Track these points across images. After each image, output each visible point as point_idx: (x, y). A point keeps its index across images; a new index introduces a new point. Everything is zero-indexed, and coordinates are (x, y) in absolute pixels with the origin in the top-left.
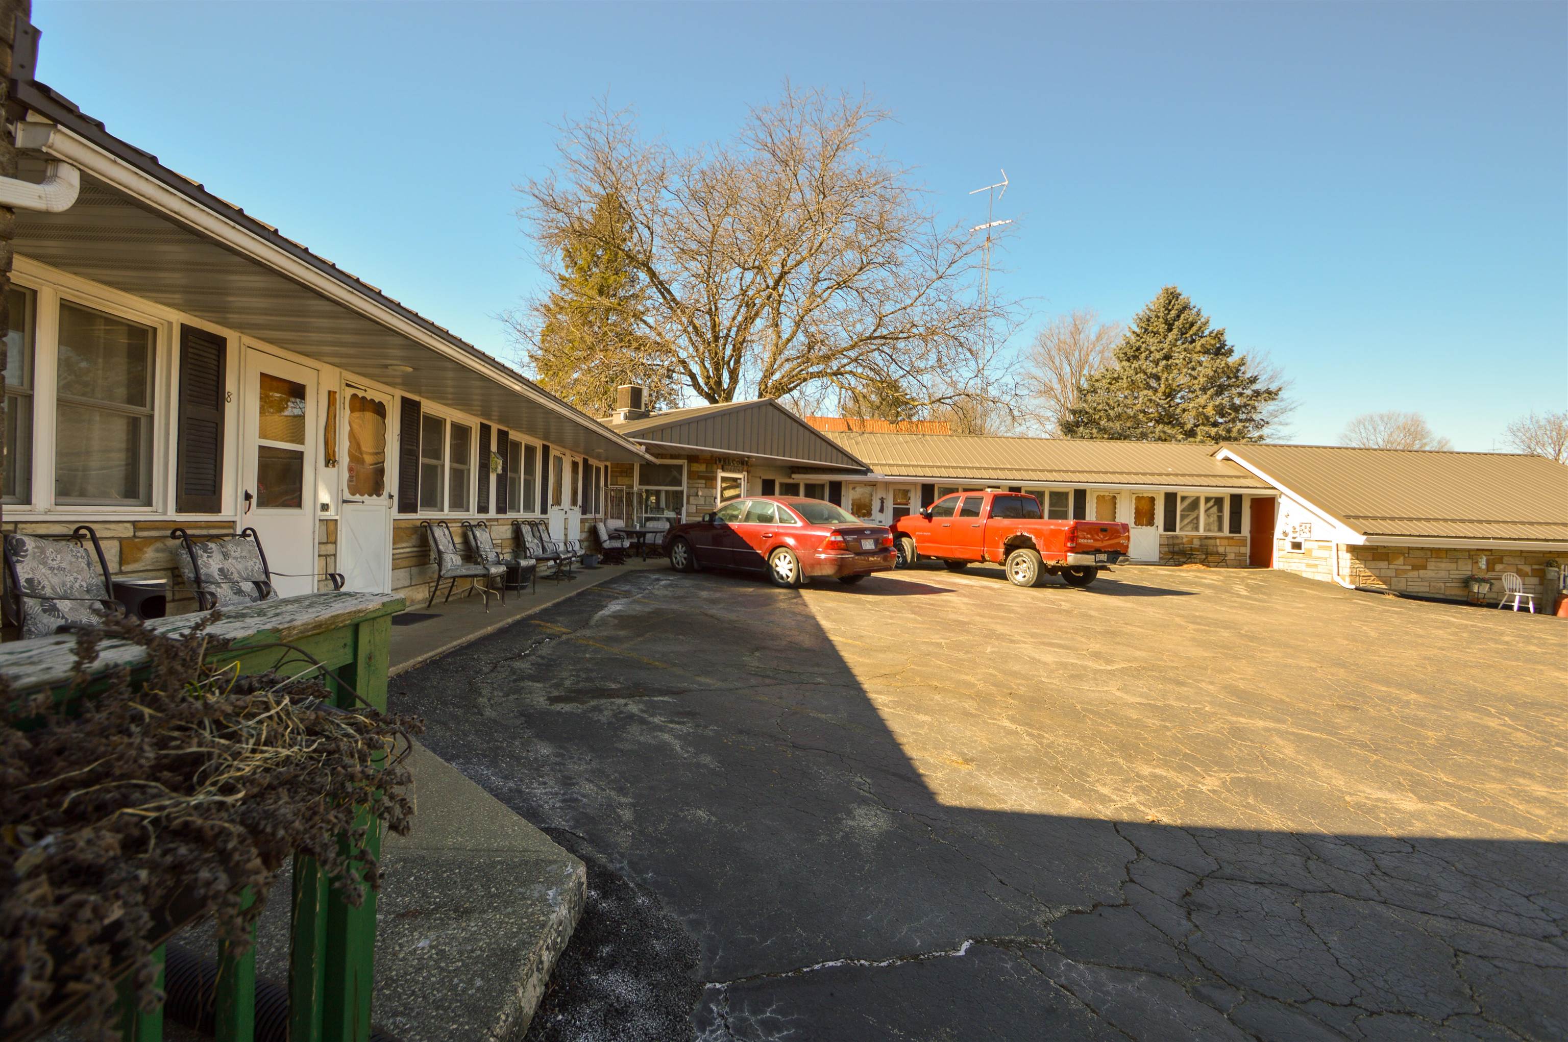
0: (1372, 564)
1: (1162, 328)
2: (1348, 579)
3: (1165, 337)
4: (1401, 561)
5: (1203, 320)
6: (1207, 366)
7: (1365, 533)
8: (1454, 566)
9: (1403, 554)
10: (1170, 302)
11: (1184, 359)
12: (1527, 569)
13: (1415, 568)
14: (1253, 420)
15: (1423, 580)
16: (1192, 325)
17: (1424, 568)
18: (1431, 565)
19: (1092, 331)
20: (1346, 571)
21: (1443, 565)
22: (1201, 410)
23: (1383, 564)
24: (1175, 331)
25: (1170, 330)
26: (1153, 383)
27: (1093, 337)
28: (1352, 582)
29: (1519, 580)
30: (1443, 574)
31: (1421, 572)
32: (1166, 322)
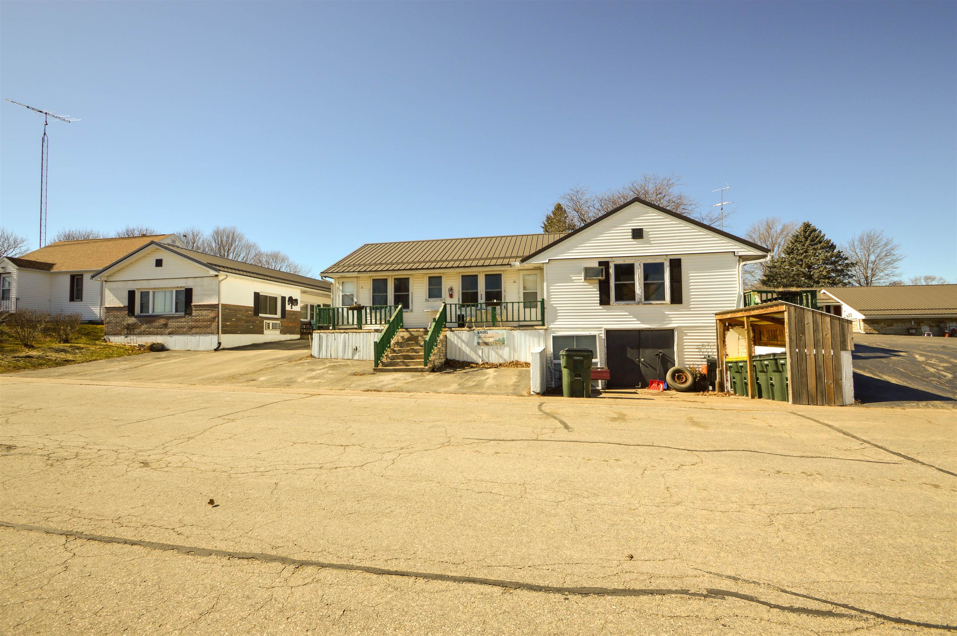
0: (872, 325)
1: (803, 239)
2: (863, 330)
3: (805, 243)
4: (883, 324)
5: (822, 235)
6: (822, 255)
7: (864, 315)
8: (904, 325)
9: (883, 322)
10: (806, 228)
11: (813, 253)
12: (934, 325)
13: (888, 326)
14: (848, 275)
15: (892, 330)
16: (817, 237)
17: (892, 326)
18: (895, 325)
19: (779, 228)
20: (862, 328)
21: (899, 325)
22: (821, 273)
23: (876, 325)
24: (808, 241)
25: (807, 240)
26: (800, 263)
27: (779, 231)
28: (864, 331)
29: (928, 328)
30: (899, 327)
31: (891, 327)
32: (805, 237)
